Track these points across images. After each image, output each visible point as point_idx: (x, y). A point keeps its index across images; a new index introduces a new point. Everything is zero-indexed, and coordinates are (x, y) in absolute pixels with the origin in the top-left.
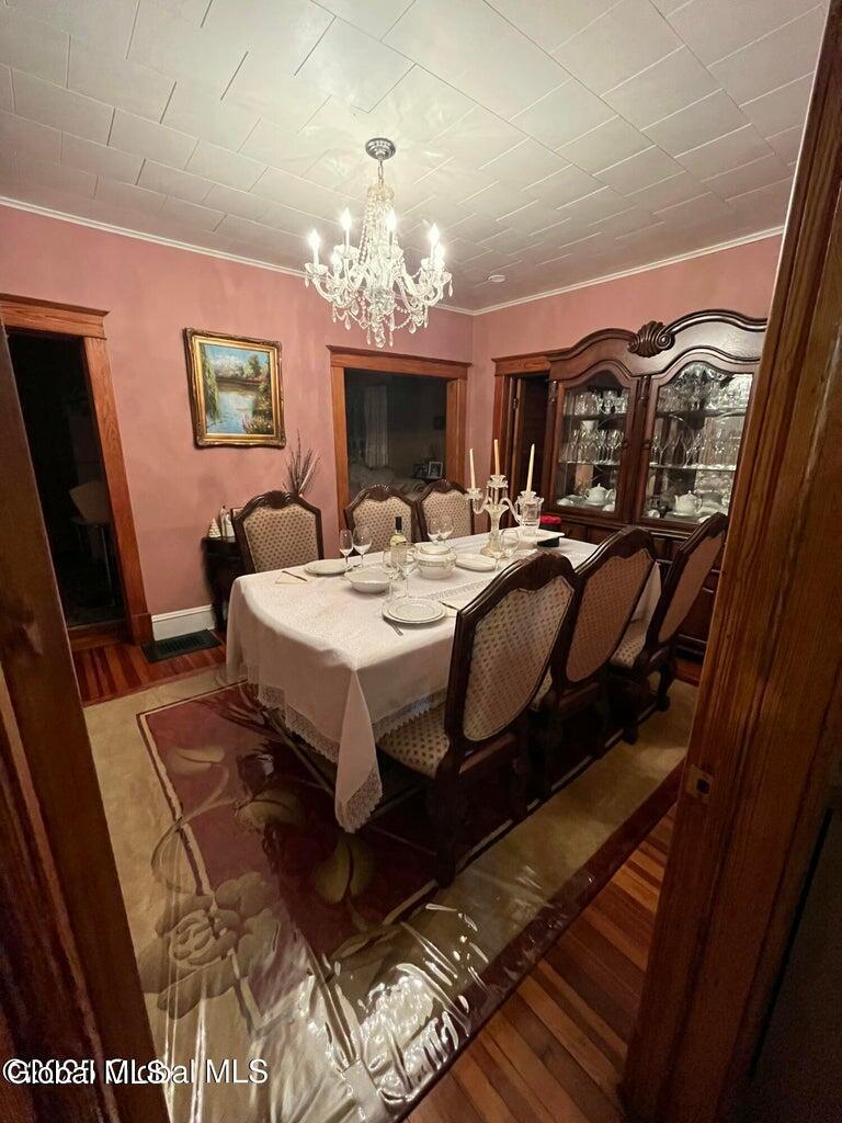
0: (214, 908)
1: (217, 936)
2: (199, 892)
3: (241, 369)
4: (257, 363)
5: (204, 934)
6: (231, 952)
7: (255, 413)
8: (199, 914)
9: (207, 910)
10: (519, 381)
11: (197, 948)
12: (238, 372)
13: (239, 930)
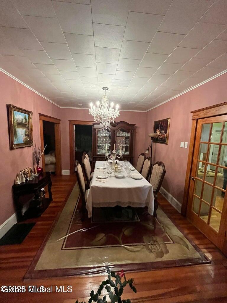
0: (149, 244)
1: (155, 244)
2: (145, 245)
3: (22, 120)
4: (26, 118)
5: (154, 246)
6: (159, 243)
7: (26, 135)
8: (150, 247)
9: (149, 245)
10: (74, 126)
11: (157, 247)
12: (22, 121)
13: (155, 241)
